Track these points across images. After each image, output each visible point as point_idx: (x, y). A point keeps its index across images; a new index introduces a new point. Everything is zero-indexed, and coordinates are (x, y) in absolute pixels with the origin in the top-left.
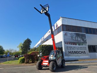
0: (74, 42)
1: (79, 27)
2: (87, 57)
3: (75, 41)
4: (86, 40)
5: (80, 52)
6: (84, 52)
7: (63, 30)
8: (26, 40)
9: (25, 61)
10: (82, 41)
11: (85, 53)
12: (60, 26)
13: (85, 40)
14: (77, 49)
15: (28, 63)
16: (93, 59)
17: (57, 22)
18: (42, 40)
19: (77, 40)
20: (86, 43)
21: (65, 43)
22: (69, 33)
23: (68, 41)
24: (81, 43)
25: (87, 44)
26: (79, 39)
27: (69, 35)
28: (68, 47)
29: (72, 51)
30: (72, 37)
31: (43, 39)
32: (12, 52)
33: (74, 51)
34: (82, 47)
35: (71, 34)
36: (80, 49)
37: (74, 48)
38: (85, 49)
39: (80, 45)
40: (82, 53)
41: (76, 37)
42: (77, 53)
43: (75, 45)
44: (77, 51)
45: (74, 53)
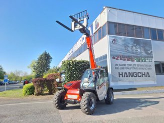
0: (129, 56)
1: (140, 27)
2: (152, 83)
3: (131, 54)
4: (152, 52)
5: (140, 75)
6: (148, 75)
7: (109, 33)
8: (42, 55)
9: (36, 90)
10: (144, 54)
11: (149, 76)
12: (104, 25)
13: (149, 52)
14: (135, 68)
15: (40, 94)
16: (162, 86)
17: (97, 19)
18: (71, 55)
19: (134, 51)
20: (152, 57)
21: (113, 57)
22: (121, 38)
23: (119, 54)
24: (142, 57)
25: (154, 60)
26: (139, 50)
27: (120, 42)
28: (117, 65)
29: (126, 73)
30: (126, 46)
31: (72, 53)
32: (20, 76)
33: (129, 73)
34: (143, 66)
35: (124, 40)
36: (140, 69)
37: (130, 67)
38: (149, 69)
39: (140, 61)
40: (144, 76)
41: (134, 46)
42: (134, 76)
43: (132, 61)
44: (134, 73)
45: (129, 76)
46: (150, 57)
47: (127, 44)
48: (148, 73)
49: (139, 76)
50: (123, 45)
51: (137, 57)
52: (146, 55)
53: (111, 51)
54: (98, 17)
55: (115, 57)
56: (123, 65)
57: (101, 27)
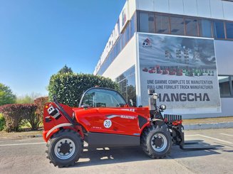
0: (172, 67)
3: (176, 64)
4: (214, 59)
5: (191, 97)
6: (206, 97)
7: (139, 30)
9: (7, 124)
10: (200, 63)
11: (208, 100)
13: (210, 59)
14: (183, 87)
19: (183, 59)
20: (215, 68)
21: (144, 69)
22: (159, 38)
23: (156, 63)
24: (195, 68)
25: (217, 73)
26: (191, 57)
27: (157, 44)
28: (151, 82)
29: (166, 95)
30: (168, 51)
33: (173, 95)
34: (197, 82)
35: (166, 40)
36: (191, 88)
37: (174, 85)
38: (208, 87)
39: (192, 75)
40: (198, 99)
41: (181, 49)
42: (181, 100)
43: (177, 75)
44: (181, 94)
45: (172, 100)
46: (210, 68)
47: (171, 48)
48: (206, 94)
49: (189, 100)
50: (162, 48)
52: (204, 64)
53: (140, 59)
54: (125, 6)
55: (148, 68)
56: (161, 82)
57: (128, 21)
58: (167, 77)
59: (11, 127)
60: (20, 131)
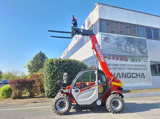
0: (122, 55)
1: (134, 25)
3: (124, 54)
4: (147, 51)
5: (134, 75)
6: (143, 76)
7: (100, 31)
8: (37, 55)
10: (139, 53)
11: (144, 77)
12: (96, 23)
14: (129, 69)
19: (128, 50)
20: (148, 57)
21: (105, 56)
22: (113, 36)
23: (112, 53)
24: (136, 57)
26: (133, 49)
27: (112, 40)
29: (118, 74)
31: (66, 53)
33: (123, 74)
34: (137, 66)
35: (117, 39)
36: (134, 69)
37: (123, 67)
38: (144, 69)
39: (134, 61)
40: (138, 77)
41: (127, 44)
42: (128, 77)
43: (125, 61)
44: (128, 73)
45: (123, 77)
46: (145, 57)
47: (120, 43)
49: (133, 77)
50: (115, 43)
51: (131, 56)
52: (141, 54)
53: (102, 50)
54: (90, 15)
55: (107, 56)
56: (115, 65)
57: (93, 25)
58: (119, 62)
59: (16, 95)
60: (22, 99)
